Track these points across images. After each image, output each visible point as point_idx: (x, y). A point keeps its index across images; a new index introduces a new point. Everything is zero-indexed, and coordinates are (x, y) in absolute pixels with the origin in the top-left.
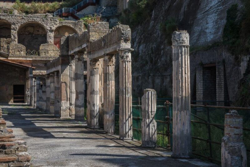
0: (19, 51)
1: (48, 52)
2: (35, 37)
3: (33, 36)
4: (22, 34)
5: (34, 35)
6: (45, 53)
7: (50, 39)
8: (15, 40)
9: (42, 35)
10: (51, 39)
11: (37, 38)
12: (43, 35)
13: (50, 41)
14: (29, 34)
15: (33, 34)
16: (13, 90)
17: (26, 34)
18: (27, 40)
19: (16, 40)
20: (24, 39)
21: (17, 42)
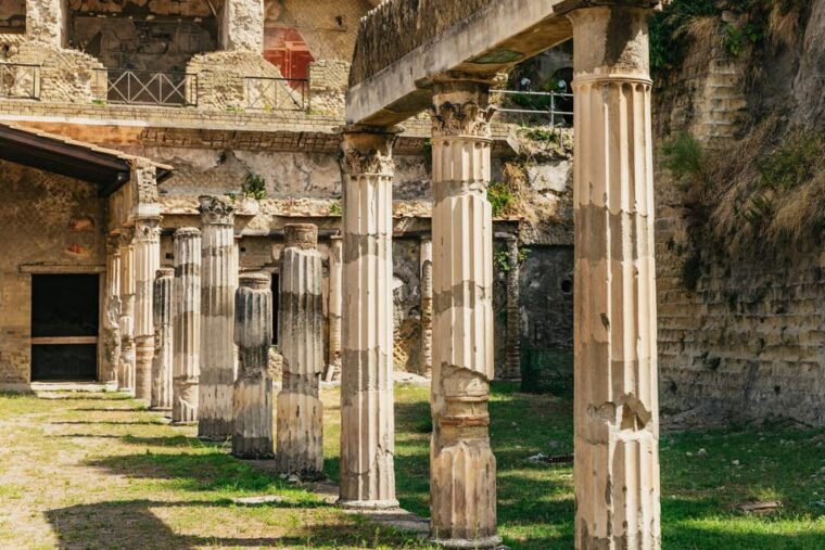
0: (70, 78)
1: (240, 89)
2: (156, 30)
3: (148, 23)
4: (86, 14)
5: (150, 18)
6: (220, 89)
7: (242, 31)
8: (47, 31)
9: (193, 17)
10: (246, 28)
11: (168, 37)
12: (197, 20)
13: (243, 38)
14: (124, 13)
15: (146, 10)
16: (28, 307)
17: (109, 14)
18: (114, 44)
19: (57, 28)
20: (99, 34)
21: (57, 41)
